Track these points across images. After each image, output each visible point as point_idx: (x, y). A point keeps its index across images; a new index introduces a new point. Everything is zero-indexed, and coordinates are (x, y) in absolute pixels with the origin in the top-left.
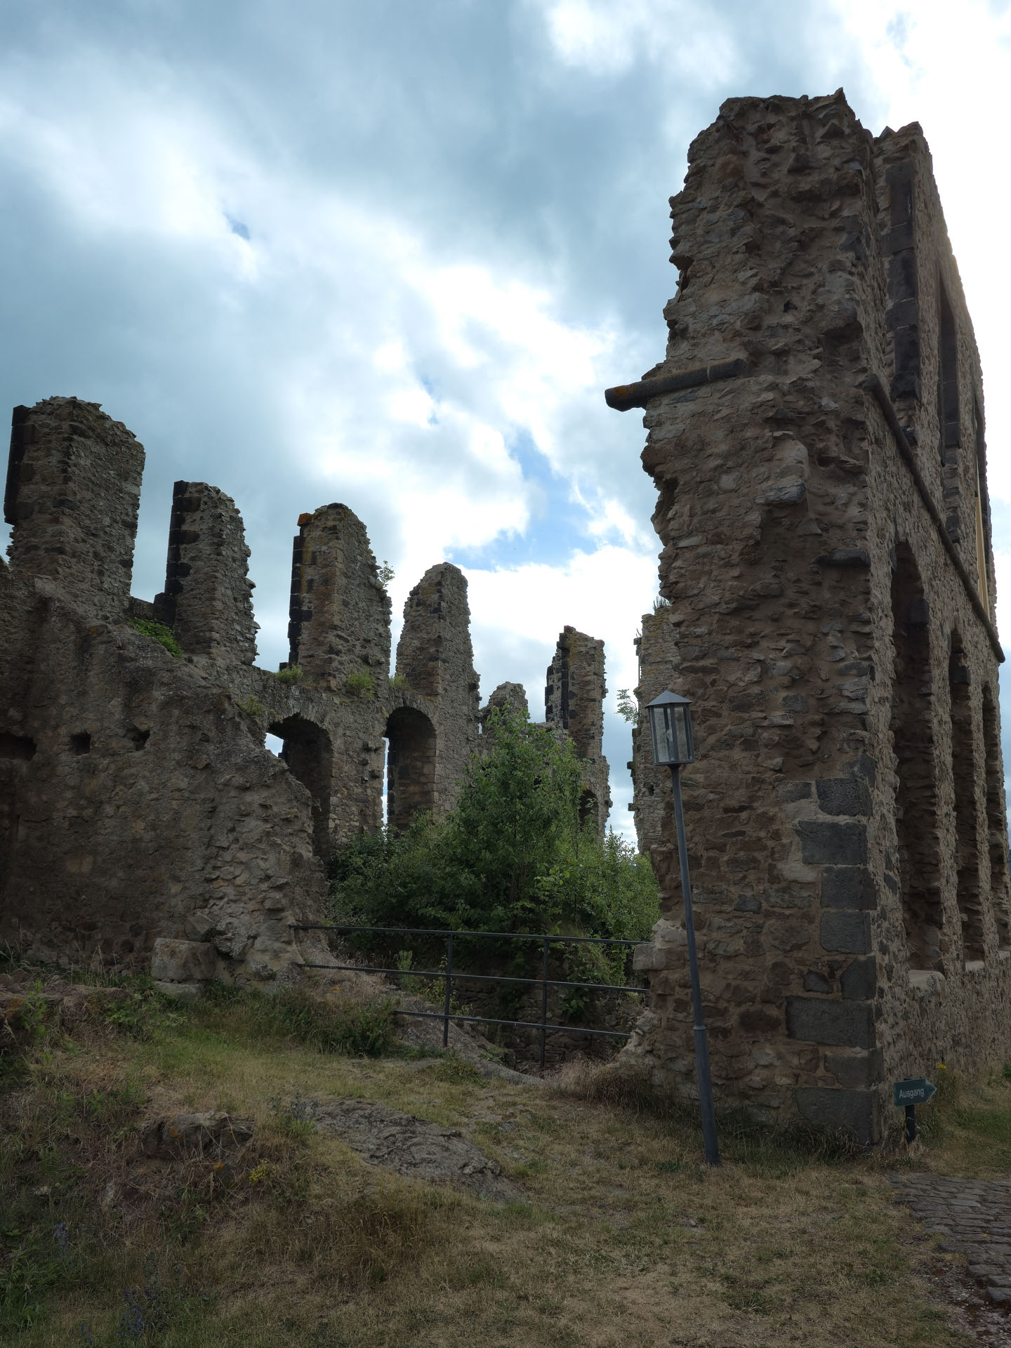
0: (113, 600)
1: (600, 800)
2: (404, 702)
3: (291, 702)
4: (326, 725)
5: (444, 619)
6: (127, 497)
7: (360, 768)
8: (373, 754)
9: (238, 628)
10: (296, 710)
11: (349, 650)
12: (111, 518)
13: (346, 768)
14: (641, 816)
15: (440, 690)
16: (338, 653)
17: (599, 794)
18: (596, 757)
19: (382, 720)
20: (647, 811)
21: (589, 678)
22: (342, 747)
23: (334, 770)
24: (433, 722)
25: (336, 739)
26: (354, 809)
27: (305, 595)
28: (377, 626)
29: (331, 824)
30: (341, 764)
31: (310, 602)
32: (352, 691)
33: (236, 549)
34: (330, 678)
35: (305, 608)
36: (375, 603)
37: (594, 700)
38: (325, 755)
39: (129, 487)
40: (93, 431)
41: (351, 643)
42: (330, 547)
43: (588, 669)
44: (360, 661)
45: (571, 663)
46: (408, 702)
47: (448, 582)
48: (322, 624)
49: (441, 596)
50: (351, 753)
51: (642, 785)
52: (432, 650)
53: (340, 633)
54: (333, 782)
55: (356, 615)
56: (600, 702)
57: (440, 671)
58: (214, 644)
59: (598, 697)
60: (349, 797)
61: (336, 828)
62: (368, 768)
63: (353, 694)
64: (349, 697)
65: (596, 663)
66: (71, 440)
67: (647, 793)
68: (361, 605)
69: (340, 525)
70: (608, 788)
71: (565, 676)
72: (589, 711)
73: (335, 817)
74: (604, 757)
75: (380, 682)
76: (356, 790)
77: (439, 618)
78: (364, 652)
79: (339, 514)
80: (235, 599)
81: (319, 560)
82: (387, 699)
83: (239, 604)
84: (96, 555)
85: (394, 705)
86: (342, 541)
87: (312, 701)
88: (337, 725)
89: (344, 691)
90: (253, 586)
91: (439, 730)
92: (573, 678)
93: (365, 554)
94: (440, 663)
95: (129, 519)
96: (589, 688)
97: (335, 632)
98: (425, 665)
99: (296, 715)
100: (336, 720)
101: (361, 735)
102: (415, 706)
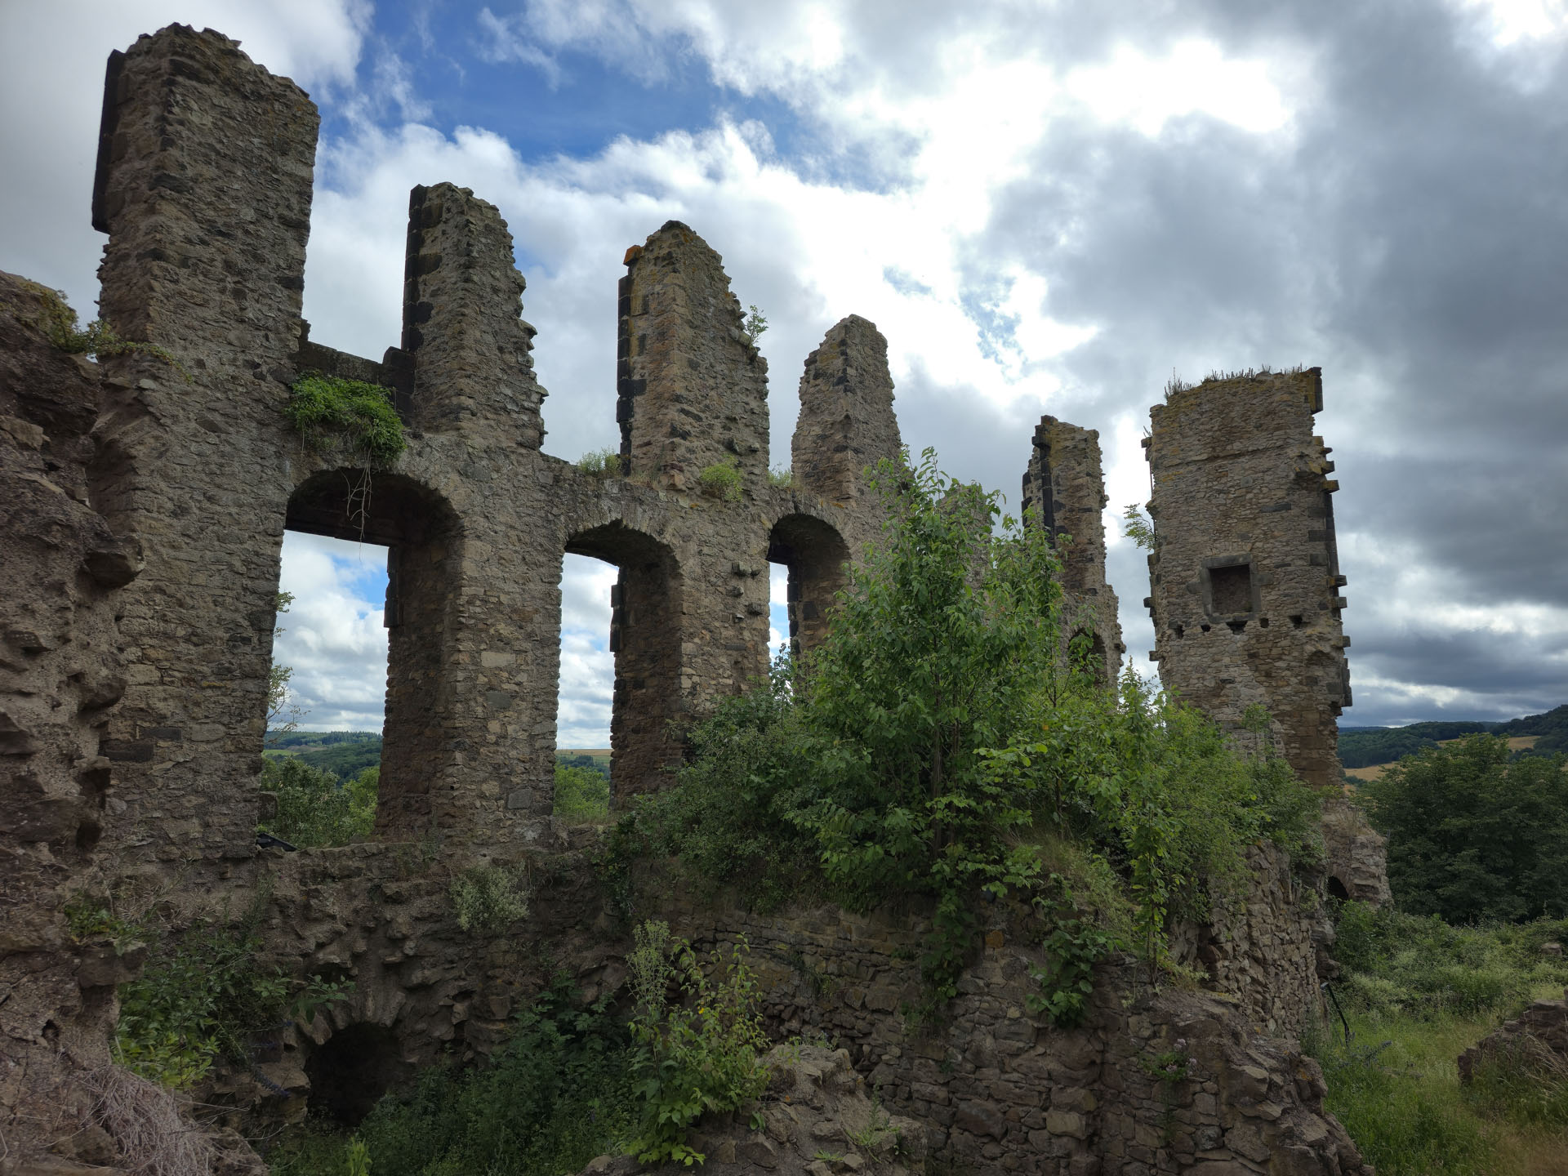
0: (267, 338)
1: (1108, 643)
2: (796, 508)
3: (605, 504)
4: (667, 539)
5: (853, 391)
6: (286, 180)
7: (730, 600)
8: (749, 581)
9: (508, 392)
10: (615, 516)
11: (703, 432)
12: (256, 210)
13: (706, 601)
14: (1168, 666)
15: (853, 492)
16: (685, 435)
17: (1105, 635)
18: (1097, 586)
19: (761, 532)
20: (1175, 658)
21: (1080, 481)
22: (698, 570)
23: (685, 605)
24: (844, 536)
25: (687, 559)
26: (723, 659)
27: (636, 359)
28: (746, 400)
29: (686, 683)
30: (697, 595)
31: (643, 368)
32: (712, 491)
33: (497, 274)
34: (674, 472)
35: (636, 377)
36: (741, 366)
37: (1090, 510)
38: (672, 583)
39: (290, 165)
40: (216, 72)
41: (705, 422)
42: (665, 286)
43: (1078, 469)
44: (721, 448)
45: (1053, 464)
46: (802, 508)
47: (857, 341)
48: (659, 397)
49: (846, 360)
50: (713, 579)
51: (1166, 627)
52: (838, 437)
53: (686, 407)
54: (685, 621)
55: (711, 382)
56: (1099, 513)
57: (850, 466)
58: (464, 415)
59: (1095, 506)
60: (715, 642)
61: (694, 687)
62: (743, 601)
63: (713, 495)
64: (708, 501)
65: (1090, 461)
66: (171, 83)
67: (1174, 636)
68: (718, 368)
69: (677, 252)
70: (1118, 627)
71: (1046, 481)
72: (1083, 526)
73: (690, 671)
74: (1110, 587)
75: (753, 478)
76: (725, 633)
77: (846, 391)
78: (727, 435)
79: (676, 236)
80: (501, 349)
81: (653, 306)
82: (767, 503)
83: (507, 357)
84: (229, 266)
85: (779, 512)
86: (683, 275)
87: (641, 503)
88: (686, 539)
89: (698, 491)
90: (531, 332)
91: (853, 547)
92: (1058, 484)
93: (721, 296)
94: (850, 454)
95: (293, 215)
96: (1081, 494)
97: (679, 406)
98: (829, 459)
99: (616, 523)
100: (685, 531)
101: (729, 553)
102: (813, 513)
